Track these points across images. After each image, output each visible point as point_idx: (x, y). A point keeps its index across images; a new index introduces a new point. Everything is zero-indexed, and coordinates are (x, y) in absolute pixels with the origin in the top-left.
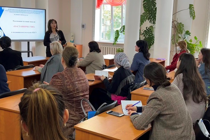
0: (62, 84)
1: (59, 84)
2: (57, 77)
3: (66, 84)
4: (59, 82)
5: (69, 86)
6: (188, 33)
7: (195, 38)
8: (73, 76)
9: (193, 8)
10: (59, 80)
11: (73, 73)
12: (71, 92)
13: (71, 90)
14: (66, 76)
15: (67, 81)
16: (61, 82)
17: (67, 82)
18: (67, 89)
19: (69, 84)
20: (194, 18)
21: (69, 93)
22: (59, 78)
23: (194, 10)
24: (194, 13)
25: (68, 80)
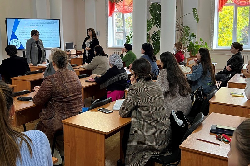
0: (51, 85)
1: (48, 85)
2: (47, 79)
3: (55, 85)
4: (48, 84)
5: (58, 87)
6: (193, 35)
7: (201, 40)
8: (64, 78)
9: (196, 11)
10: (49, 82)
11: (63, 75)
12: (61, 93)
13: (61, 91)
14: (56, 79)
15: (56, 82)
16: (51, 83)
17: (56, 84)
18: (56, 90)
19: (58, 85)
20: (197, 21)
21: (59, 94)
22: (49, 80)
23: (197, 14)
24: (197, 16)
25: (58, 82)
